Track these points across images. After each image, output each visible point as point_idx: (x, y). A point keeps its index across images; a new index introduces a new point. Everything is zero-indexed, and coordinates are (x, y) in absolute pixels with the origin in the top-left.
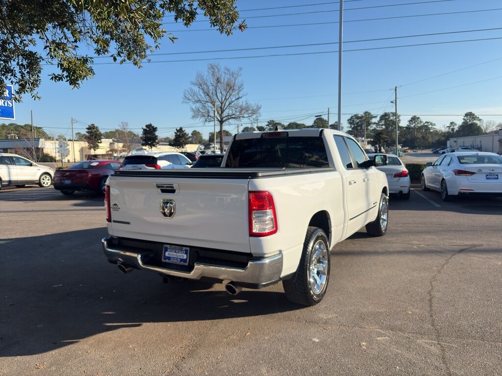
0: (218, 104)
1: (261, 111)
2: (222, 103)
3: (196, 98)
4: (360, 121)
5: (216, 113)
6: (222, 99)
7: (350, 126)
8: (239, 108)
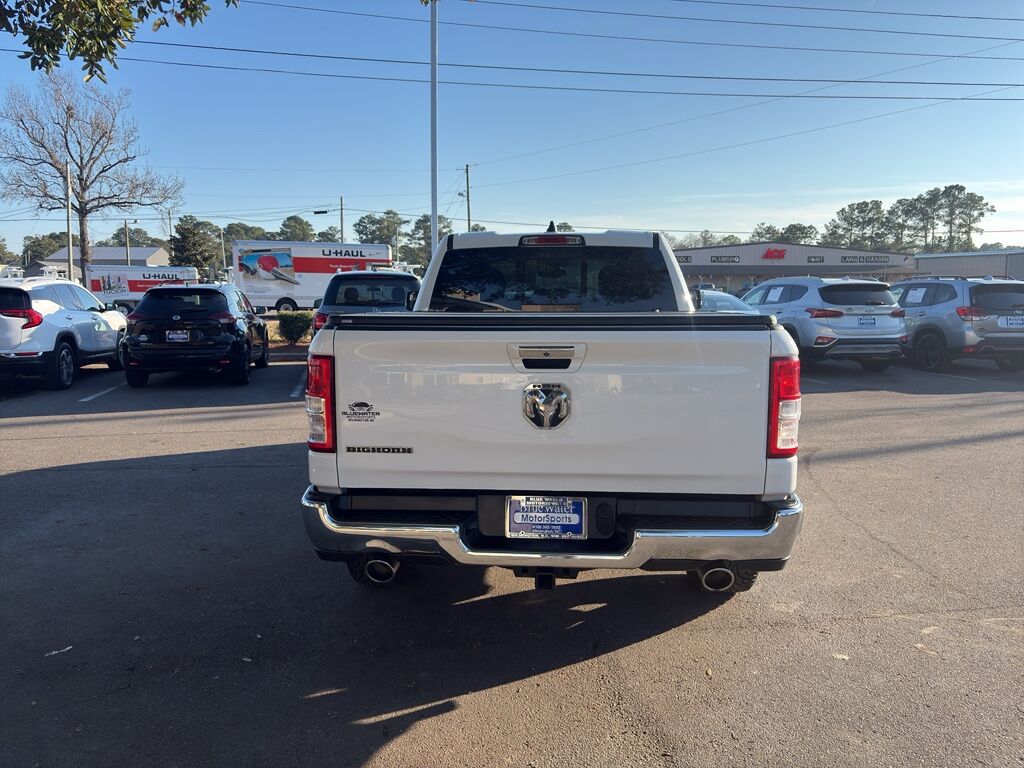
0: (72, 168)
1: (183, 192)
2: (81, 168)
3: (12, 151)
4: (378, 229)
5: (70, 190)
6: (82, 159)
7: (358, 237)
8: (128, 183)
